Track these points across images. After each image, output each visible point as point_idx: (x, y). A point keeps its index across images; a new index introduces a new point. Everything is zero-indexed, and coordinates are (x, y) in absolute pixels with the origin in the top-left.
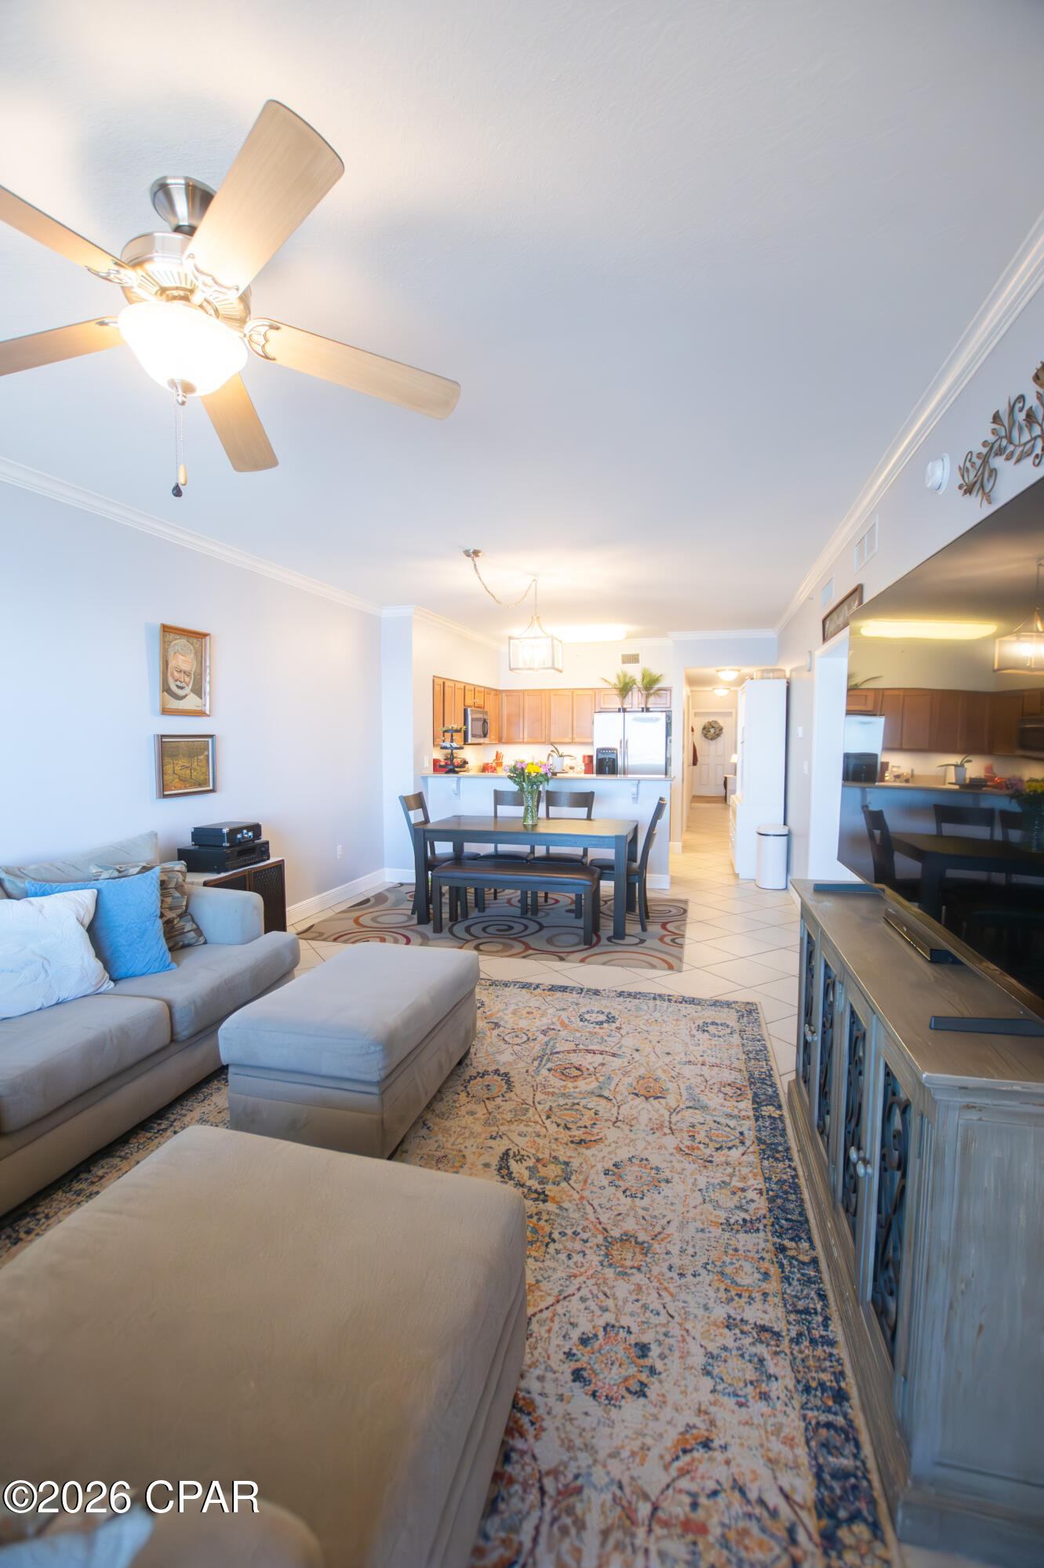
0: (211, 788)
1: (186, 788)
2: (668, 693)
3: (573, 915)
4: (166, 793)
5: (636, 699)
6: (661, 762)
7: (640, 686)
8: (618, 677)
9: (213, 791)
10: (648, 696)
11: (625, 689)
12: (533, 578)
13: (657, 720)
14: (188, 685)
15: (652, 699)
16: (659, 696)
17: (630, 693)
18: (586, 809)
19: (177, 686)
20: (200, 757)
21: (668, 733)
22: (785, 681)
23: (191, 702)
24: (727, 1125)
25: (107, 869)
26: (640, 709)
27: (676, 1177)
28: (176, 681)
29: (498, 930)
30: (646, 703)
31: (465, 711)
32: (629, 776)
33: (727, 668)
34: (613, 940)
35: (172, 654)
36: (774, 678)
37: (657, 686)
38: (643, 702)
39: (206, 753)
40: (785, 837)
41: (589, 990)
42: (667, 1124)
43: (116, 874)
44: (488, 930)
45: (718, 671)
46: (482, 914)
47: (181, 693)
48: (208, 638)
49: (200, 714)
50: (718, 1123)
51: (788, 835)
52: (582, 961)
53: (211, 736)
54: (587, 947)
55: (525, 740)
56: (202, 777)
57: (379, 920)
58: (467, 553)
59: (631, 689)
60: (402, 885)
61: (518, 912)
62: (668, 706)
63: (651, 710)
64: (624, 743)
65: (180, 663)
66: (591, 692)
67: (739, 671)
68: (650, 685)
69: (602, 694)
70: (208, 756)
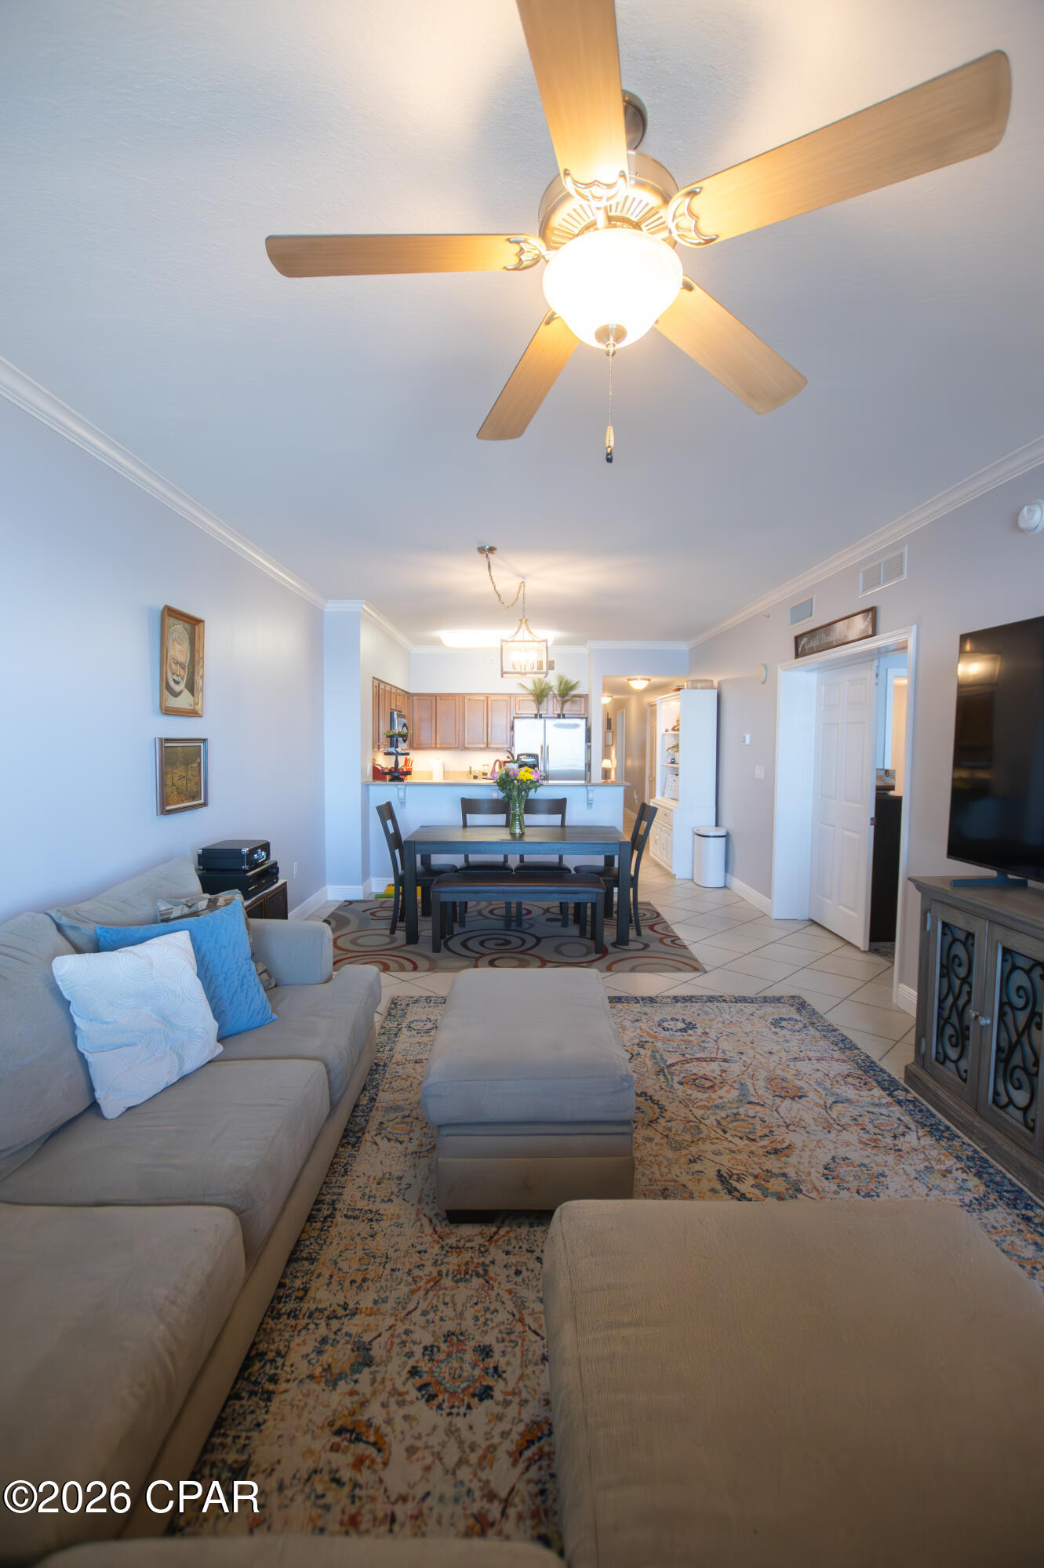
0: (202, 801)
1: (182, 802)
2: (583, 699)
3: (559, 924)
4: (168, 808)
5: (551, 706)
6: (581, 766)
7: (556, 692)
8: (535, 683)
9: (205, 804)
10: (564, 703)
11: (540, 696)
12: (522, 580)
13: (576, 726)
14: (183, 679)
15: (567, 706)
16: (573, 702)
17: (545, 699)
18: (560, 816)
19: (174, 680)
20: (193, 765)
21: (588, 739)
22: (715, 693)
23: (184, 701)
24: (881, 1114)
25: (176, 905)
26: (556, 716)
27: (886, 1169)
28: (173, 674)
29: (496, 945)
30: (562, 710)
31: (392, 714)
32: (550, 782)
33: (639, 677)
34: (618, 946)
35: (171, 641)
36: (702, 688)
37: (574, 692)
38: (559, 708)
39: (198, 760)
40: (724, 839)
41: (643, 999)
42: (832, 1121)
43: (186, 910)
44: (486, 944)
45: (629, 680)
46: (463, 930)
47: (177, 688)
48: (201, 624)
49: (193, 713)
50: (872, 1113)
51: (727, 836)
52: (609, 969)
53: (204, 740)
54: (599, 955)
55: (438, 746)
56: (195, 790)
57: (360, 941)
58: (481, 550)
59: (547, 696)
60: (350, 903)
61: (501, 924)
62: (583, 712)
63: (566, 716)
64: (545, 749)
65: (177, 654)
66: (506, 698)
67: (649, 680)
68: (566, 693)
69: (518, 699)
70: (200, 764)
